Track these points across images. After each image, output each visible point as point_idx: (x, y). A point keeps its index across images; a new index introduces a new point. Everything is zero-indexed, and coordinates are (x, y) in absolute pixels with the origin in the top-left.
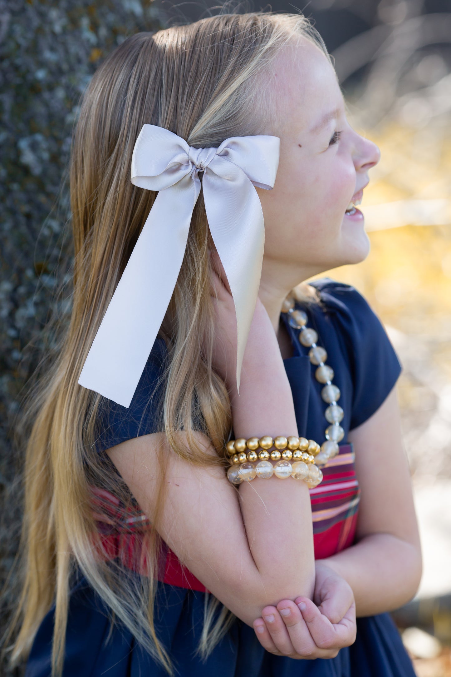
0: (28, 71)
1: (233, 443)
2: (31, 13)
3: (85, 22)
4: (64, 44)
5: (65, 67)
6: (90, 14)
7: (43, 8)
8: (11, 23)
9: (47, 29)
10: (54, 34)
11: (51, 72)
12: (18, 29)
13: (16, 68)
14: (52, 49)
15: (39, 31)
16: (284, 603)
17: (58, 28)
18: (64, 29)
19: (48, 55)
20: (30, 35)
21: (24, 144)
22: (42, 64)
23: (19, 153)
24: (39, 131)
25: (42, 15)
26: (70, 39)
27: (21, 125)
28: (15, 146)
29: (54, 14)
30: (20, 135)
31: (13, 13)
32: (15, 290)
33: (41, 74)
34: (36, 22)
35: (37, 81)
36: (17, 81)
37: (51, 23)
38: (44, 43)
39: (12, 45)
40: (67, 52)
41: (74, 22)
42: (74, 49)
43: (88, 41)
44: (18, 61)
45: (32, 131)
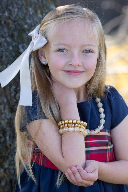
0: (22, 25)
1: (61, 122)
2: (24, 9)
3: (39, 12)
4: (33, 18)
5: (33, 24)
6: (40, 9)
7: (27, 7)
8: (18, 11)
9: (28, 13)
10: (30, 15)
11: (29, 26)
12: (20, 13)
13: (19, 24)
14: (29, 19)
15: (26, 14)
16: (72, 167)
17: (31, 13)
18: (33, 13)
19: (28, 21)
20: (23, 15)
21: (20, 46)
22: (26, 23)
23: (19, 49)
24: (25, 43)
25: (27, 9)
26: (34, 17)
27: (20, 41)
28: (18, 47)
29: (30, 9)
30: (19, 44)
31: (18, 8)
32: (16, 88)
33: (26, 26)
34: (25, 11)
35: (25, 28)
36: (19, 28)
37: (29, 12)
38: (27, 17)
39: (18, 18)
40: (34, 20)
41: (36, 12)
42: (35, 19)
43: (40, 17)
44: (19, 22)
45: (23, 43)
